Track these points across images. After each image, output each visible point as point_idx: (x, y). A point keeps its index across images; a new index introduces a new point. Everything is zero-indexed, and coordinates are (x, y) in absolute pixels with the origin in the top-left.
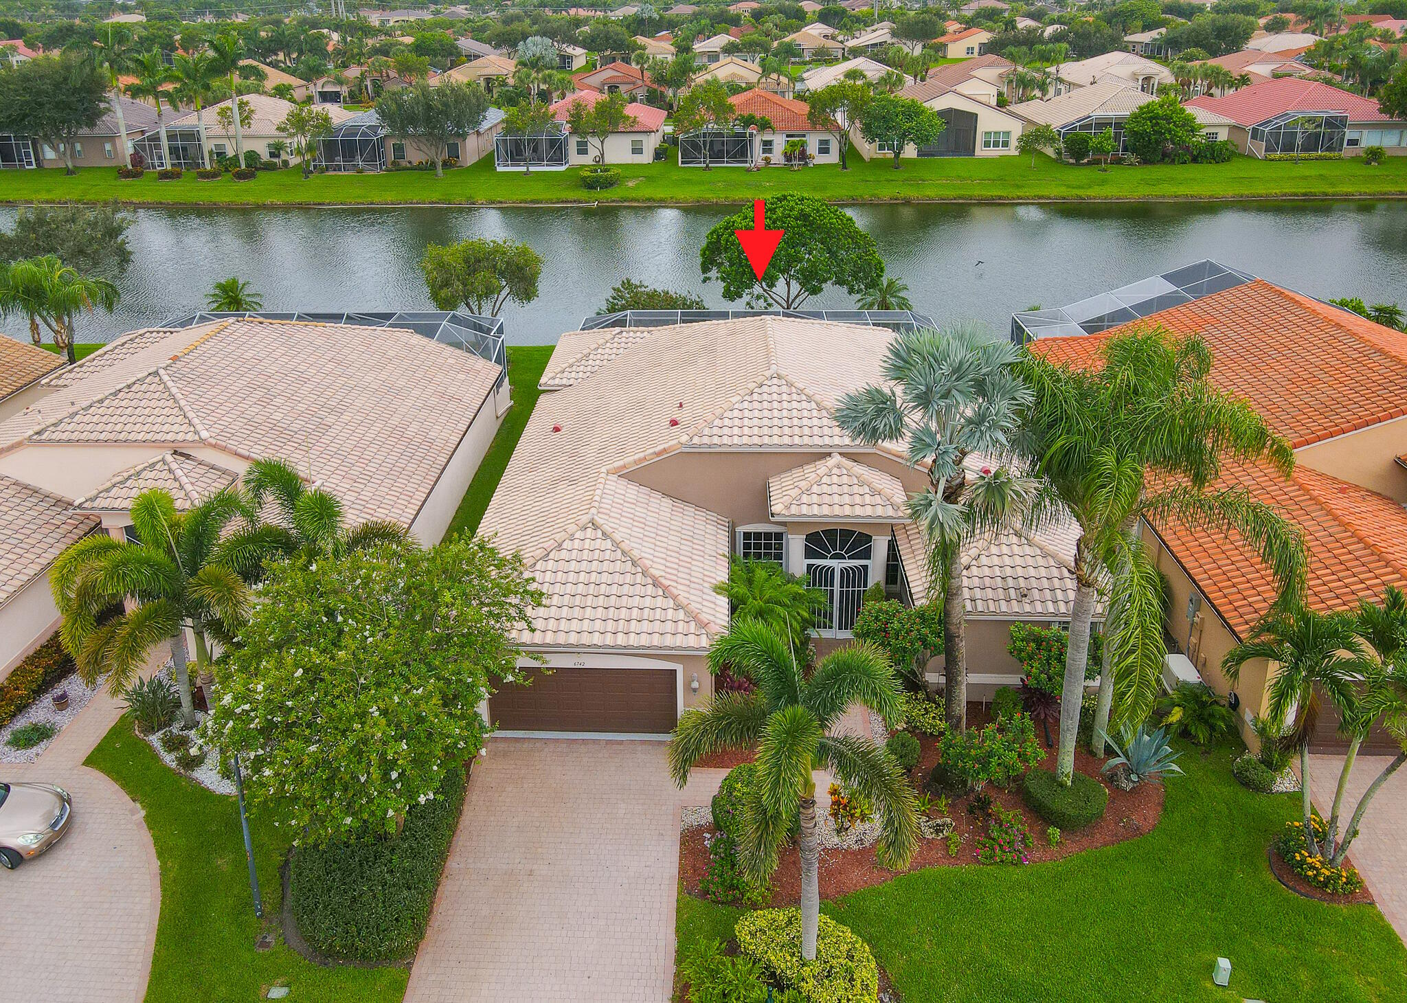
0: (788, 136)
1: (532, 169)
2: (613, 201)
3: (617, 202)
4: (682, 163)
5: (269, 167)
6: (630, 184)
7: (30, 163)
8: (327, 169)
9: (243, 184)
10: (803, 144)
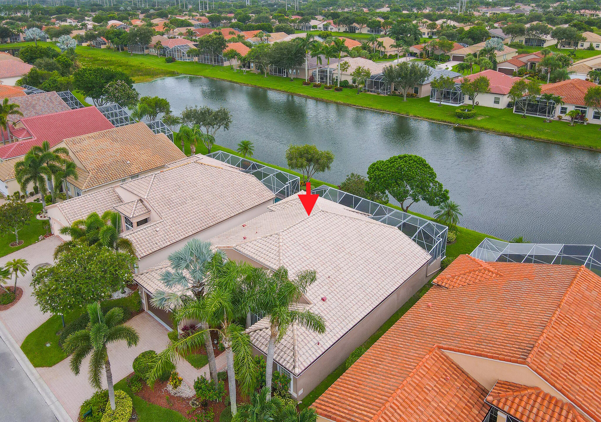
0: (576, 107)
1: (442, 103)
2: (465, 125)
3: (467, 126)
4: (515, 111)
5: (351, 87)
6: (479, 119)
7: (285, 75)
8: (368, 91)
9: (338, 93)
10: (584, 112)
